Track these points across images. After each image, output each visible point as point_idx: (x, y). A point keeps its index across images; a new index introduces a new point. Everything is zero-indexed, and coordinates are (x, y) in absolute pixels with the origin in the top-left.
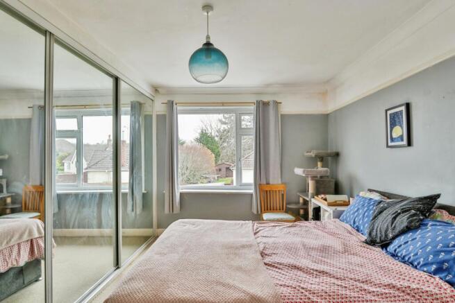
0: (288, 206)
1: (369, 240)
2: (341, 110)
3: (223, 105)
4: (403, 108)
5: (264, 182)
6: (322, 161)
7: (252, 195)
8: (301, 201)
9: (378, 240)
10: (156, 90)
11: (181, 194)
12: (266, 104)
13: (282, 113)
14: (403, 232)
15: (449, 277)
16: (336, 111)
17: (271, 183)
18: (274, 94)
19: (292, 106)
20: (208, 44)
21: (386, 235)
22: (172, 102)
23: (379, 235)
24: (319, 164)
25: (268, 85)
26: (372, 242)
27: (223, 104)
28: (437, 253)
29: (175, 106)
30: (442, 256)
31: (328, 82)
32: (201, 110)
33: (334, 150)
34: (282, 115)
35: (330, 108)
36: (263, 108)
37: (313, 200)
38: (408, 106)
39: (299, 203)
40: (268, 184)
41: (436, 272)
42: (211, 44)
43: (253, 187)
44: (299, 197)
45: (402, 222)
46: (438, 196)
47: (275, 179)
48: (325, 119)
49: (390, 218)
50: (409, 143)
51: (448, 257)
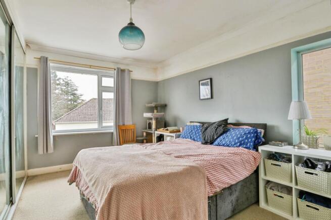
0: (137, 138)
1: (204, 142)
2: (168, 79)
3: (90, 68)
4: (209, 80)
5: (121, 124)
6: (157, 109)
7: (112, 133)
8: (145, 134)
9: (209, 141)
10: (27, 45)
11: (54, 137)
12: (123, 71)
13: (132, 78)
14: (221, 134)
15: (244, 146)
16: (164, 80)
17: (125, 124)
18: (128, 65)
19: (138, 74)
20: (131, 24)
21: (213, 138)
22: (47, 58)
23: (209, 139)
24: (155, 111)
25: (125, 58)
26: (206, 143)
27: (90, 66)
28: (238, 138)
29: (49, 62)
30: (241, 139)
31: (161, 62)
32: (70, 69)
33: (163, 103)
34: (132, 80)
35: (160, 78)
36: (121, 73)
37: (156, 132)
38: (211, 79)
39: (143, 136)
40: (124, 125)
41: (239, 146)
42: (133, 24)
43: (113, 128)
44: (143, 132)
45: (220, 130)
46: (228, 119)
47: (128, 122)
48: (156, 84)
49: (214, 129)
50: (212, 97)
51: (243, 139)
